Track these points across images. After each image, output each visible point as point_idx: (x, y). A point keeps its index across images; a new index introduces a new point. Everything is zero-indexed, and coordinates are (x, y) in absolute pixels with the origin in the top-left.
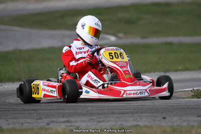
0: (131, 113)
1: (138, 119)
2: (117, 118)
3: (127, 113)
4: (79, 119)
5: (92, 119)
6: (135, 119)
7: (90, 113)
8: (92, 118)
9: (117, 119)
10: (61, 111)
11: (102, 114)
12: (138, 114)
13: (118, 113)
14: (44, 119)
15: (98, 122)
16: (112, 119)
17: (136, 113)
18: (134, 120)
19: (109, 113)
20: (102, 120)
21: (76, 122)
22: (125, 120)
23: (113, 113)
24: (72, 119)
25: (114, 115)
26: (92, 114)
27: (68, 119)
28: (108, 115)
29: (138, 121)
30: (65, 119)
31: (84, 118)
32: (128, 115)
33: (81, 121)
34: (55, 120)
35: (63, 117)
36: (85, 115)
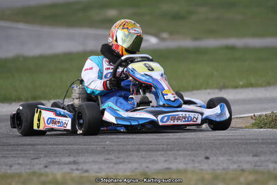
0: (163, 150)
1: (171, 159)
2: (143, 157)
3: (158, 150)
4: (91, 159)
5: (108, 159)
6: (167, 159)
7: (108, 150)
8: (109, 157)
9: (142, 160)
10: (67, 147)
11: (123, 151)
12: (173, 152)
13: (146, 151)
14: (41, 159)
15: (116, 163)
17: (171, 150)
18: (165, 161)
19: (133, 151)
20: (121, 160)
21: (85, 163)
22: (154, 161)
23: (138, 150)
24: (81, 159)
25: (139, 154)
26: (109, 152)
27: (75, 159)
28: (132, 153)
29: (171, 162)
30: (71, 159)
31: (99, 158)
32: (159, 153)
33: (94, 162)
34: (57, 160)
35: (69, 155)
36: (99, 153)
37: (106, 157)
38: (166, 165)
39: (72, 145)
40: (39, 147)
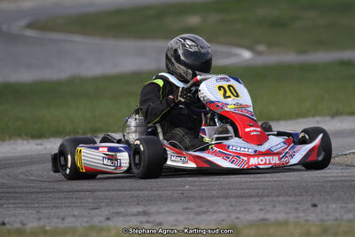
0: (258, 196)
1: (268, 208)
2: (232, 206)
3: (252, 196)
4: (165, 209)
5: (187, 209)
6: (262, 207)
7: (187, 197)
8: (189, 205)
9: (231, 209)
10: (135, 193)
11: (207, 197)
12: (271, 198)
13: (236, 197)
14: (103, 210)
15: (198, 214)
16: (223, 208)
17: (267, 196)
18: (261, 210)
19: (218, 197)
20: (204, 209)
21: (158, 213)
22: (246, 209)
23: (226, 197)
24: (153, 209)
25: (227, 201)
26: (188, 199)
27: (146, 209)
28: (218, 200)
29: (268, 212)
30: (141, 209)
31: (176, 207)
32: (253, 199)
33: (169, 212)
34: (122, 210)
35: (138, 204)
36: (176, 200)
37: (185, 206)
38: (261, 215)
39: (141, 190)
40: (100, 193)
